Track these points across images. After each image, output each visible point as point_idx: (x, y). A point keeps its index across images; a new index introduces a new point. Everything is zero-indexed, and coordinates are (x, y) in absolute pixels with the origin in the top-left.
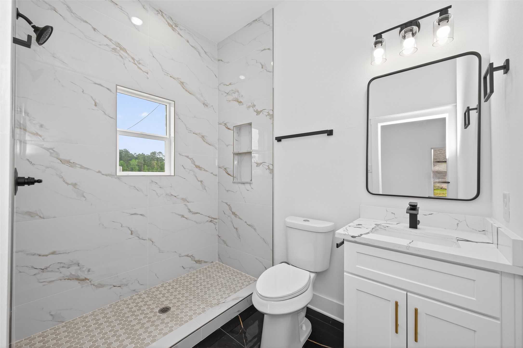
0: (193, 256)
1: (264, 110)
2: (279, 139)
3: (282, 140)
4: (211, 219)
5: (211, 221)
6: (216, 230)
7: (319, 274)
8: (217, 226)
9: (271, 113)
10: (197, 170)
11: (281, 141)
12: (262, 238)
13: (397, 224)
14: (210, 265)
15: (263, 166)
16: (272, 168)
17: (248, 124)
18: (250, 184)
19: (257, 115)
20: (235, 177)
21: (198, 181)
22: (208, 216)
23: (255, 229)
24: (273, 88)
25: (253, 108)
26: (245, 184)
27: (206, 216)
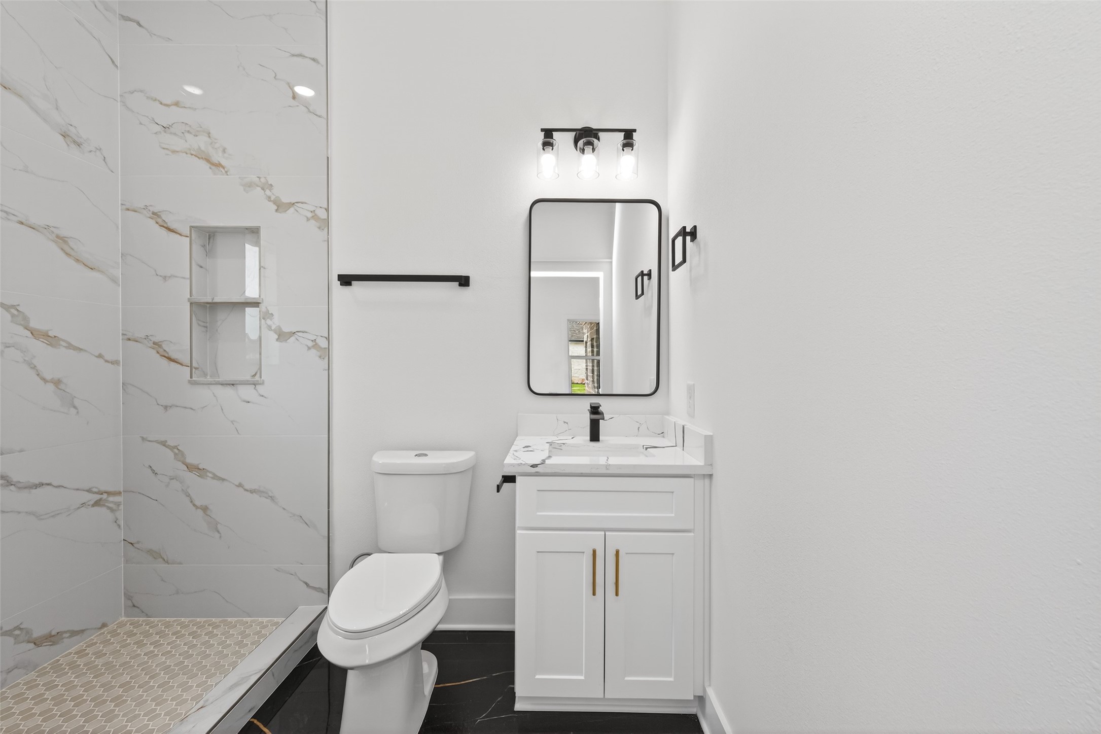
0: (20, 629)
1: (302, 203)
2: (346, 280)
3: (353, 282)
4: (98, 497)
5: (97, 503)
6: (119, 526)
7: (449, 557)
8: (120, 515)
9: (322, 214)
10: (38, 347)
11: (351, 285)
12: (294, 515)
13: (572, 438)
14: (96, 637)
15: (297, 339)
16: (327, 347)
17: (247, 229)
18: (254, 384)
19: (277, 210)
20: (196, 368)
21: (42, 382)
22: (88, 488)
23: (272, 498)
24: (328, 158)
25: (263, 191)
26: (237, 385)
27: (78, 489)
